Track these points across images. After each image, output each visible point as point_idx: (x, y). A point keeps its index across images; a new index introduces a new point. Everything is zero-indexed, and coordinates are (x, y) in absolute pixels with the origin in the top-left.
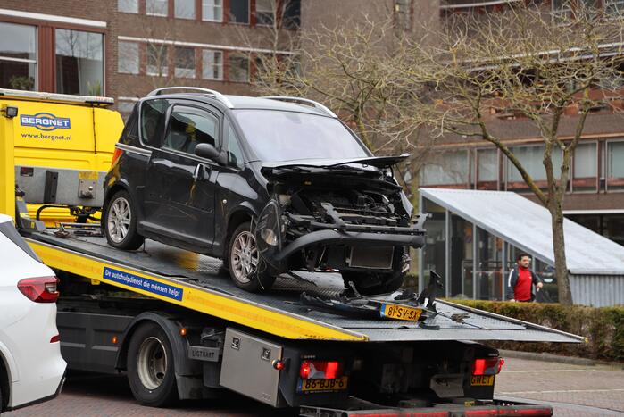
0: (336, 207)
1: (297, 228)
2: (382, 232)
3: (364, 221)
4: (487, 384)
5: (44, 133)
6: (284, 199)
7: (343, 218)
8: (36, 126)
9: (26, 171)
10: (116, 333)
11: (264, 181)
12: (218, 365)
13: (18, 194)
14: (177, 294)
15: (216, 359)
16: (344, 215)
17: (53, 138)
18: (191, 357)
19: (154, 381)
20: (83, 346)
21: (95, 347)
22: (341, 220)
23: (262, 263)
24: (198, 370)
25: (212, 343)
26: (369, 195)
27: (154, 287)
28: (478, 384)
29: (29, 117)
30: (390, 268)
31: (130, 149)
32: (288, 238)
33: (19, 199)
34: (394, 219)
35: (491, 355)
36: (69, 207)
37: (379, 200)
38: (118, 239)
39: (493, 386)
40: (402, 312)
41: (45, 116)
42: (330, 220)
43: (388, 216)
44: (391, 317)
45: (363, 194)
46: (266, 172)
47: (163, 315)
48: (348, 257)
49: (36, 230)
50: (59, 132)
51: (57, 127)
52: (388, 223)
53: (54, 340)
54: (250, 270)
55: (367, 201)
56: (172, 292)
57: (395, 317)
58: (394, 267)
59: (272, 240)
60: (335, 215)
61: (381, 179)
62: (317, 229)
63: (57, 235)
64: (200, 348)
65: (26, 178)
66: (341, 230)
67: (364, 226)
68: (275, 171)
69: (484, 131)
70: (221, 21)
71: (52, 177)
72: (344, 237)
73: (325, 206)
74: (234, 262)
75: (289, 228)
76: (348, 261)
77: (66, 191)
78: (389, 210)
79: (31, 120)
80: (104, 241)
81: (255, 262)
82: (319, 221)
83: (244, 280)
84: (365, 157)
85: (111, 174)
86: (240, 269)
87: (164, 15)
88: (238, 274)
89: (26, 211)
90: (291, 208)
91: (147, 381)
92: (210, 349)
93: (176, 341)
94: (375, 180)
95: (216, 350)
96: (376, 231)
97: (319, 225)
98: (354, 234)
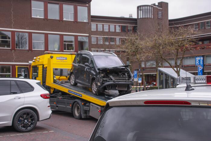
0: (113, 76)
1: (104, 81)
2: (123, 82)
5: (62, 61)
6: (102, 75)
7: (115, 79)
8: (60, 59)
9: (56, 69)
10: (71, 104)
11: (98, 71)
12: (89, 111)
13: (54, 74)
14: (81, 96)
15: (89, 110)
16: (115, 78)
17: (63, 62)
18: (84, 109)
19: (78, 114)
20: (65, 106)
21: (67, 107)
22: (114, 79)
23: (97, 89)
24: (86, 112)
25: (88, 106)
26: (122, 73)
27: (77, 94)
29: (58, 57)
30: (126, 89)
31: (75, 64)
32: (103, 83)
33: (54, 75)
34: (127, 79)
36: (66, 76)
37: (124, 74)
38: (72, 84)
41: (61, 57)
42: (112, 79)
43: (126, 78)
45: (121, 73)
46: (99, 69)
47: (79, 100)
49: (57, 82)
50: (64, 60)
51: (64, 59)
52: (125, 80)
53: (49, 106)
54: (95, 90)
55: (122, 75)
56: (80, 95)
58: (128, 89)
59: (99, 84)
60: (113, 78)
61: (126, 70)
62: (108, 81)
63: (61, 83)
64: (86, 107)
65: (56, 70)
66: (114, 81)
67: (119, 80)
68: (101, 69)
69: (161, 56)
70: (120, 31)
71: (62, 70)
72: (114, 83)
73: (110, 77)
74: (93, 89)
75: (102, 81)
77: (65, 73)
78: (126, 77)
79: (59, 58)
80: (70, 84)
81: (96, 89)
82: (110, 80)
83: (94, 93)
84: (123, 65)
85: (71, 69)
86: (94, 90)
87: (108, 31)
88: (93, 91)
89: (55, 78)
90: (104, 77)
91: (77, 114)
92: (87, 107)
93: (82, 106)
94: (124, 70)
95: (88, 108)
96: (122, 82)
97: (109, 80)
98: (117, 82)
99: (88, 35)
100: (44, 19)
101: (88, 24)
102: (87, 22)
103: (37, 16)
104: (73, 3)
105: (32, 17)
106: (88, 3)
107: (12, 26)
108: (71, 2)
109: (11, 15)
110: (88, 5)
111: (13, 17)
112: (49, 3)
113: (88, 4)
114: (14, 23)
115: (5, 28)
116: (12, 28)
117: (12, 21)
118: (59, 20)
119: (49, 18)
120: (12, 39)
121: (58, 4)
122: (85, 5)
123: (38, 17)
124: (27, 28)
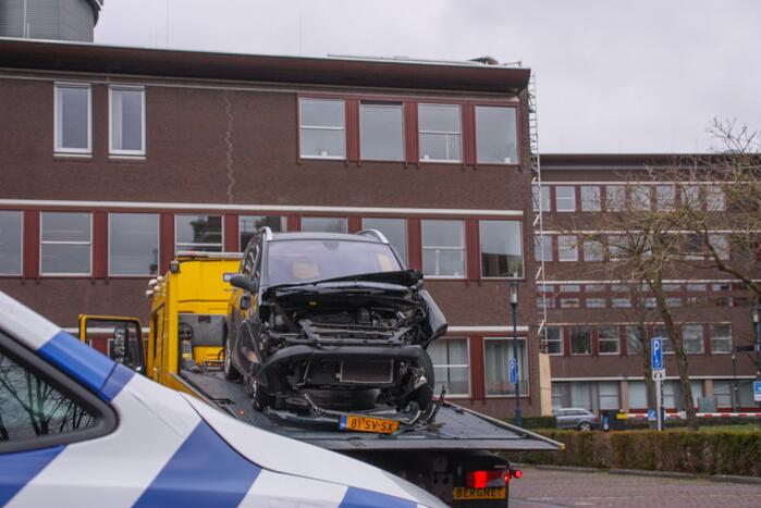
1: (275, 344)
3: (352, 336)
4: (497, 497)
6: (280, 319)
7: (320, 334)
11: (259, 303)
28: (487, 497)
30: (390, 382)
35: (497, 467)
39: (506, 500)
40: (371, 424)
44: (357, 428)
48: (338, 371)
52: (380, 337)
57: (362, 428)
59: (254, 358)
60: (310, 331)
62: (292, 344)
66: (314, 344)
68: (278, 294)
73: (302, 323)
75: (267, 345)
76: (339, 376)
97: (297, 341)
98: (332, 348)
99: (521, 213)
100: (344, 161)
101: (520, 171)
102: (516, 162)
103: (320, 154)
104: (460, 95)
105: (302, 156)
106: (516, 90)
107: (229, 193)
108: (448, 95)
109: (226, 156)
110: (516, 99)
111: (231, 161)
112: (363, 102)
113: (517, 94)
114: (233, 181)
115: (203, 203)
116: (227, 202)
117: (229, 175)
118: (404, 163)
119: (363, 157)
120: (226, 241)
121: (400, 103)
122: (506, 100)
123: (324, 156)
124: (282, 199)
